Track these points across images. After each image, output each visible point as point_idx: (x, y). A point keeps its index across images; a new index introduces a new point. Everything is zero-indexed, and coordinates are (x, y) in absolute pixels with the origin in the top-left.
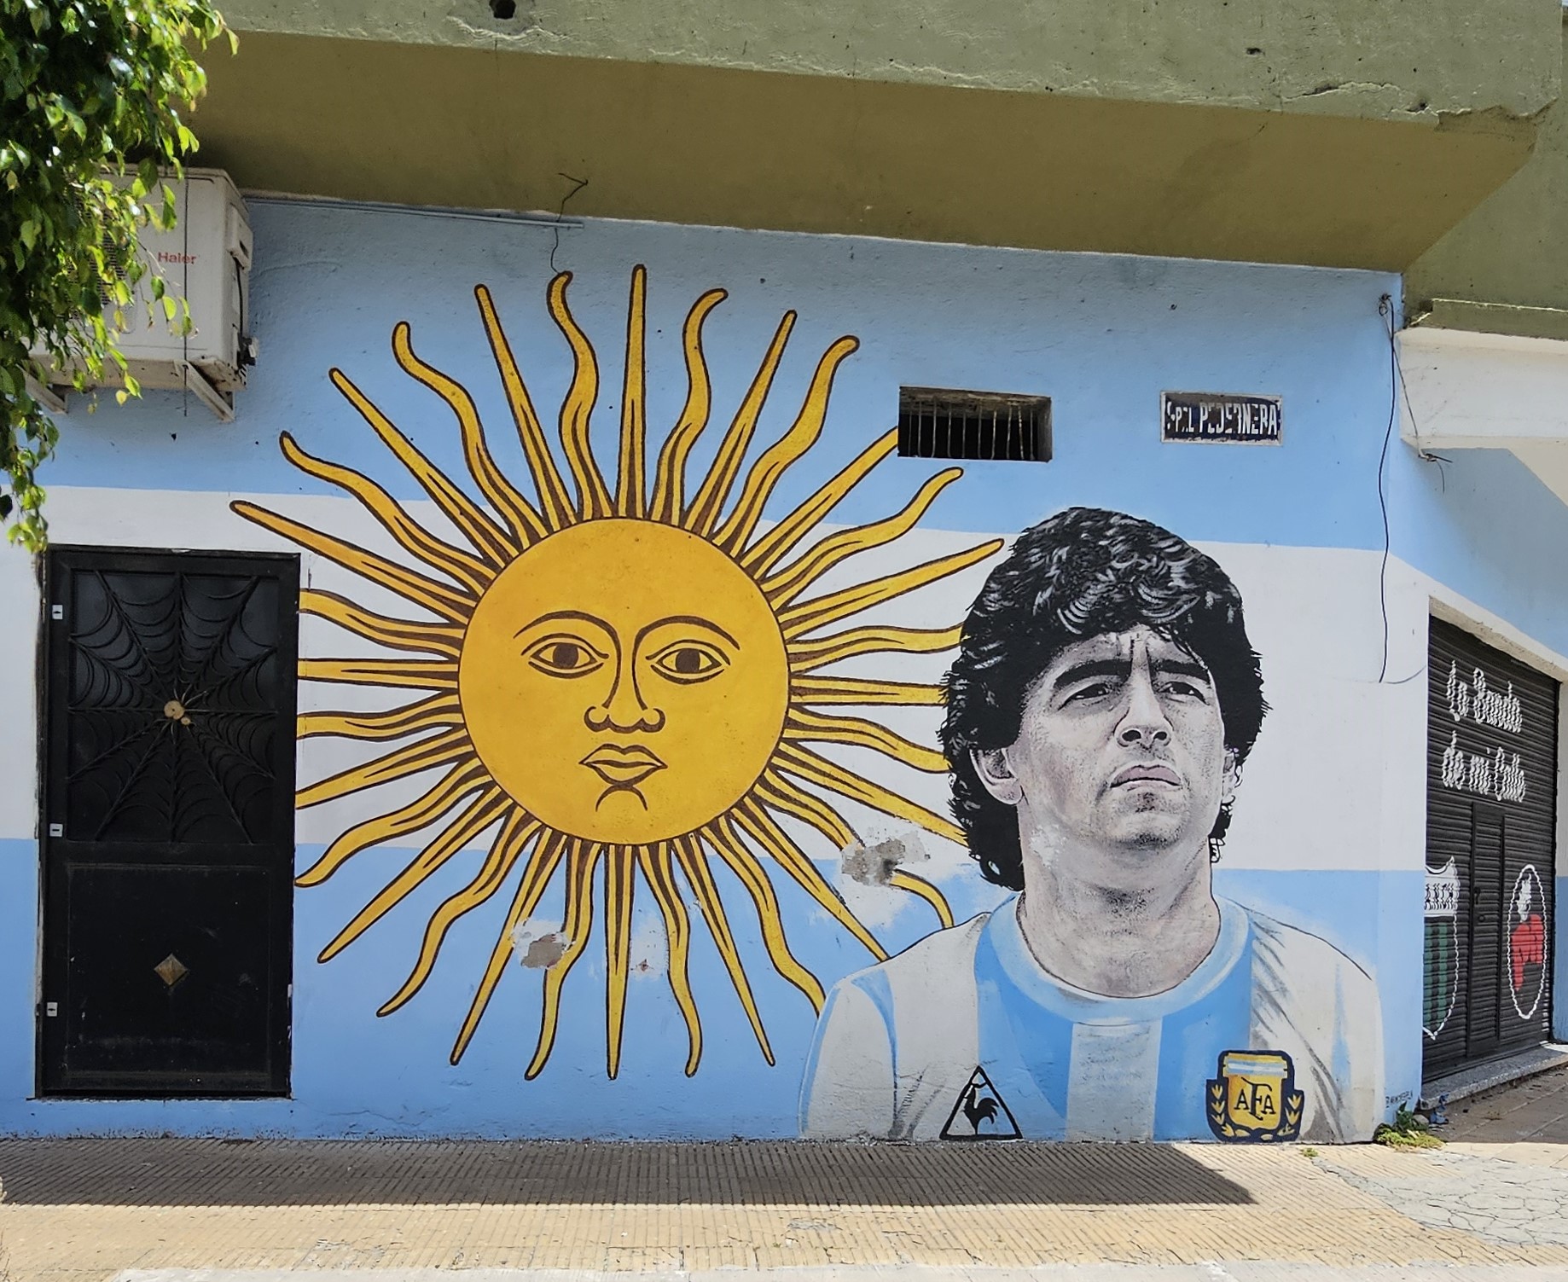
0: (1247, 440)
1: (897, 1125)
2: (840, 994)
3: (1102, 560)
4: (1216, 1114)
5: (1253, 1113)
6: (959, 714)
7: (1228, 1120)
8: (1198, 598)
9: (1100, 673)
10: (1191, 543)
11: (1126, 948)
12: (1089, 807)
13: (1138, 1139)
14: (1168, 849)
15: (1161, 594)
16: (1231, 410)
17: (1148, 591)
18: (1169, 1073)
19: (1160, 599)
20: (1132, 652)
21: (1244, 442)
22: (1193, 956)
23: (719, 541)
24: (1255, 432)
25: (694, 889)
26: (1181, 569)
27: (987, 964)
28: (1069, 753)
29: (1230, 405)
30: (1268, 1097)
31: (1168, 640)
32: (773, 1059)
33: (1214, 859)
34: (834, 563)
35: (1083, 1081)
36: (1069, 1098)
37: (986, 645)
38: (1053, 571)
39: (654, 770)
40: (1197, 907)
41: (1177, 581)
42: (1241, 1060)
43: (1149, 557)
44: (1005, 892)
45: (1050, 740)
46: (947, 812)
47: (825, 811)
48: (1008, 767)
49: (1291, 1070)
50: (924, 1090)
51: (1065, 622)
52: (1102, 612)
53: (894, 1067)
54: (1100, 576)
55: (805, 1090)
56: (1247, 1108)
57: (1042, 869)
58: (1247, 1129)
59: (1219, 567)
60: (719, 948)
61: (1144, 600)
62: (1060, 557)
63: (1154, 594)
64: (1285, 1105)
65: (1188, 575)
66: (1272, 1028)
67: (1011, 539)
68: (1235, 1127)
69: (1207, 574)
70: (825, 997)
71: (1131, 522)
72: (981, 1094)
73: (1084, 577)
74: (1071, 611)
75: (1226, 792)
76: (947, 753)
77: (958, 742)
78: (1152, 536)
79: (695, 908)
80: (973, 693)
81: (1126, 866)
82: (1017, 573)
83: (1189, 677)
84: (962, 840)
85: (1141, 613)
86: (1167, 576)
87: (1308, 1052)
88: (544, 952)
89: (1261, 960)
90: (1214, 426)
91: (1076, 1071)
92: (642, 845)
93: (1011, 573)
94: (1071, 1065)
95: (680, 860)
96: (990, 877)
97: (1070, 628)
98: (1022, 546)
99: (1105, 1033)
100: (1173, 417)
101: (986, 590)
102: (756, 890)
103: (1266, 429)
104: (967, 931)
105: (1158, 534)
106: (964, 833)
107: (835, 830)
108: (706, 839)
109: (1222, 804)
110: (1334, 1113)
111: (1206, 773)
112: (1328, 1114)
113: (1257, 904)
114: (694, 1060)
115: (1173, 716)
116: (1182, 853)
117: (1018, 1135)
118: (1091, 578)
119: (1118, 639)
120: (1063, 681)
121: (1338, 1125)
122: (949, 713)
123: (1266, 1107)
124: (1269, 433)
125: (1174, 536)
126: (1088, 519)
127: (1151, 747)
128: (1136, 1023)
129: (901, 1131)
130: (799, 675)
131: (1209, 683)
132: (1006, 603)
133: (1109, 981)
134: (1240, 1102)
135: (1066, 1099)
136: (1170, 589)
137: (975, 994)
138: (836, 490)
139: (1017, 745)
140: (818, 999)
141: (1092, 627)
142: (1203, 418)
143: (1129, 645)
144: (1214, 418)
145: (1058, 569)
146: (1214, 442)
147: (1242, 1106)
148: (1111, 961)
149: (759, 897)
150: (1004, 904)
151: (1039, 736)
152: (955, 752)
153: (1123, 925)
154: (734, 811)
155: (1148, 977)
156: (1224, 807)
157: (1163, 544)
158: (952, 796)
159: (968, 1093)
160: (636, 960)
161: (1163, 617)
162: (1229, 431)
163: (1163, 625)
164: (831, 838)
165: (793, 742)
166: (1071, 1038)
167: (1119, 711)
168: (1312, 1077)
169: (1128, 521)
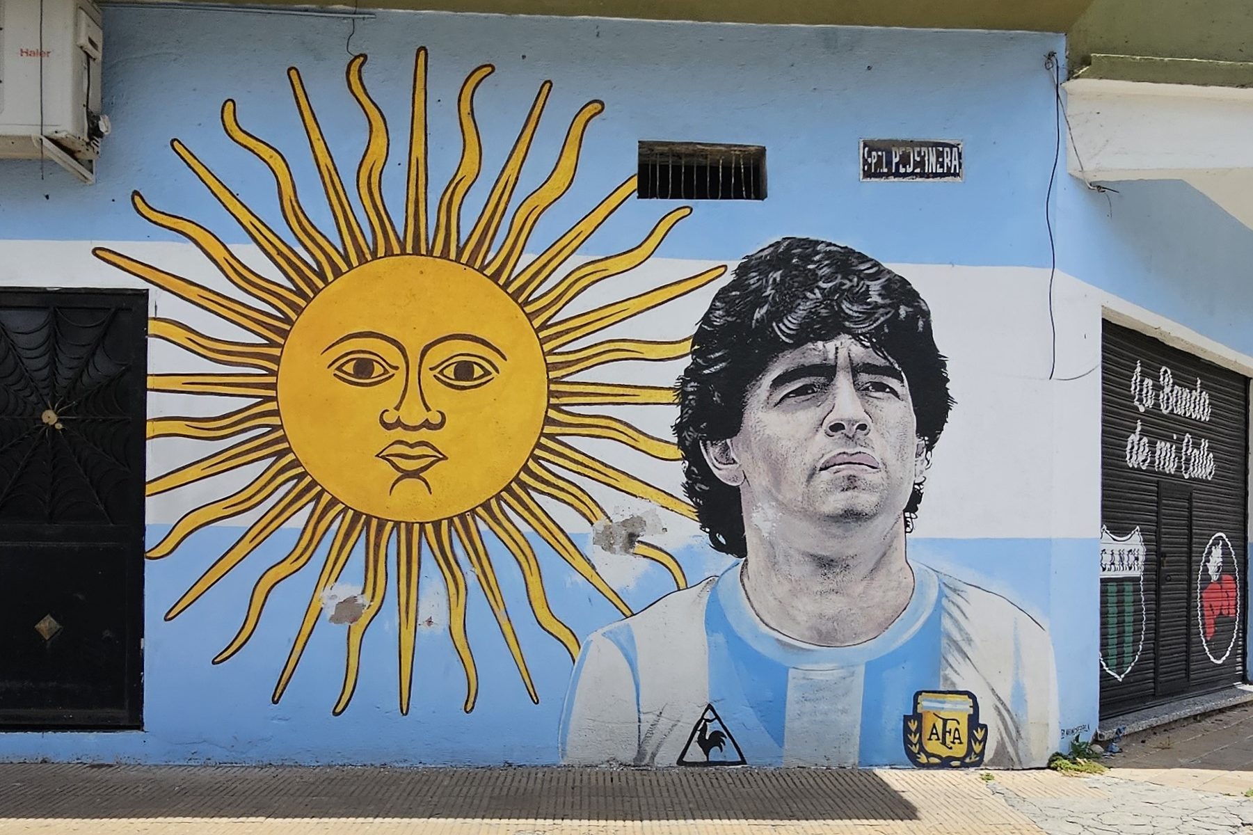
0: (933, 177)
1: (641, 753)
2: (592, 644)
3: (810, 281)
4: (911, 744)
5: (944, 743)
6: (690, 412)
7: (922, 749)
8: (893, 311)
9: (810, 375)
10: (886, 265)
11: (833, 605)
12: (801, 488)
13: (846, 765)
14: (869, 522)
15: (860, 308)
16: (919, 153)
17: (850, 306)
18: (871, 711)
19: (860, 313)
20: (836, 357)
21: (931, 179)
22: (891, 611)
23: (489, 272)
24: (940, 171)
25: (470, 558)
26: (878, 288)
27: (716, 619)
28: (784, 442)
29: (919, 149)
30: (957, 729)
31: (868, 347)
32: (537, 698)
33: (908, 529)
34: (585, 288)
35: (798, 717)
36: (786, 730)
37: (713, 353)
38: (769, 291)
39: (437, 461)
40: (893, 571)
41: (875, 298)
42: (934, 699)
43: (850, 277)
44: (731, 559)
45: (767, 432)
46: (680, 493)
47: (579, 493)
48: (733, 455)
49: (976, 706)
50: (664, 724)
51: (779, 333)
52: (810, 325)
53: (638, 705)
54: (808, 294)
55: (563, 724)
56: (938, 739)
57: (762, 539)
58: (939, 757)
59: (910, 284)
60: (491, 607)
61: (846, 314)
62: (775, 279)
63: (855, 308)
64: (971, 736)
65: (883, 292)
66: (959, 671)
67: (733, 265)
68: (929, 755)
69: (901, 291)
70: (580, 647)
71: (835, 249)
72: (712, 727)
73: (795, 295)
74: (784, 324)
75: (918, 473)
76: (681, 444)
77: (690, 435)
78: (853, 260)
79: (471, 574)
80: (703, 394)
81: (834, 536)
82: (738, 293)
83: (885, 377)
84: (694, 516)
85: (844, 326)
86: (867, 293)
87: (991, 693)
88: (348, 610)
89: (949, 614)
90: (904, 166)
91: (792, 708)
92: (428, 523)
93: (734, 293)
94: (787, 703)
95: (459, 536)
96: (718, 546)
97: (784, 338)
98: (743, 270)
99: (817, 676)
100: (869, 160)
101: (713, 308)
102: (522, 559)
103: (949, 168)
104: (699, 591)
105: (857, 258)
106: (695, 510)
107: (588, 509)
108: (481, 517)
109: (915, 484)
110: (1014, 743)
111: (901, 457)
112: (1008, 745)
113: (946, 567)
114: (472, 699)
115: (872, 410)
116: (881, 524)
117: (743, 762)
118: (801, 296)
119: (824, 346)
120: (778, 383)
121: (1017, 754)
122: (682, 411)
123: (955, 738)
124: (952, 171)
125: (872, 260)
126: (798, 247)
127: (853, 437)
128: (842, 668)
129: (644, 758)
130: (556, 381)
131: (902, 381)
132: (729, 319)
133: (820, 633)
134: (932, 734)
135: (783, 731)
136: (869, 304)
137: (706, 644)
138: (586, 227)
139: (740, 436)
140: (573, 648)
141: (803, 336)
142: (895, 160)
143: (834, 352)
144: (905, 160)
145: (772, 289)
146: (905, 180)
147: (934, 737)
148: (821, 616)
149: (525, 565)
150: (729, 569)
151: (758, 429)
152: (687, 443)
153: (831, 586)
154: (504, 494)
155: (853, 629)
156: (916, 487)
157: (862, 267)
158: (685, 480)
159: (700, 726)
160: (422, 618)
161: (863, 328)
162: (918, 170)
163: (863, 334)
164: (584, 515)
165: (551, 437)
166: (787, 681)
167: (826, 407)
168: (994, 713)
169: (832, 248)
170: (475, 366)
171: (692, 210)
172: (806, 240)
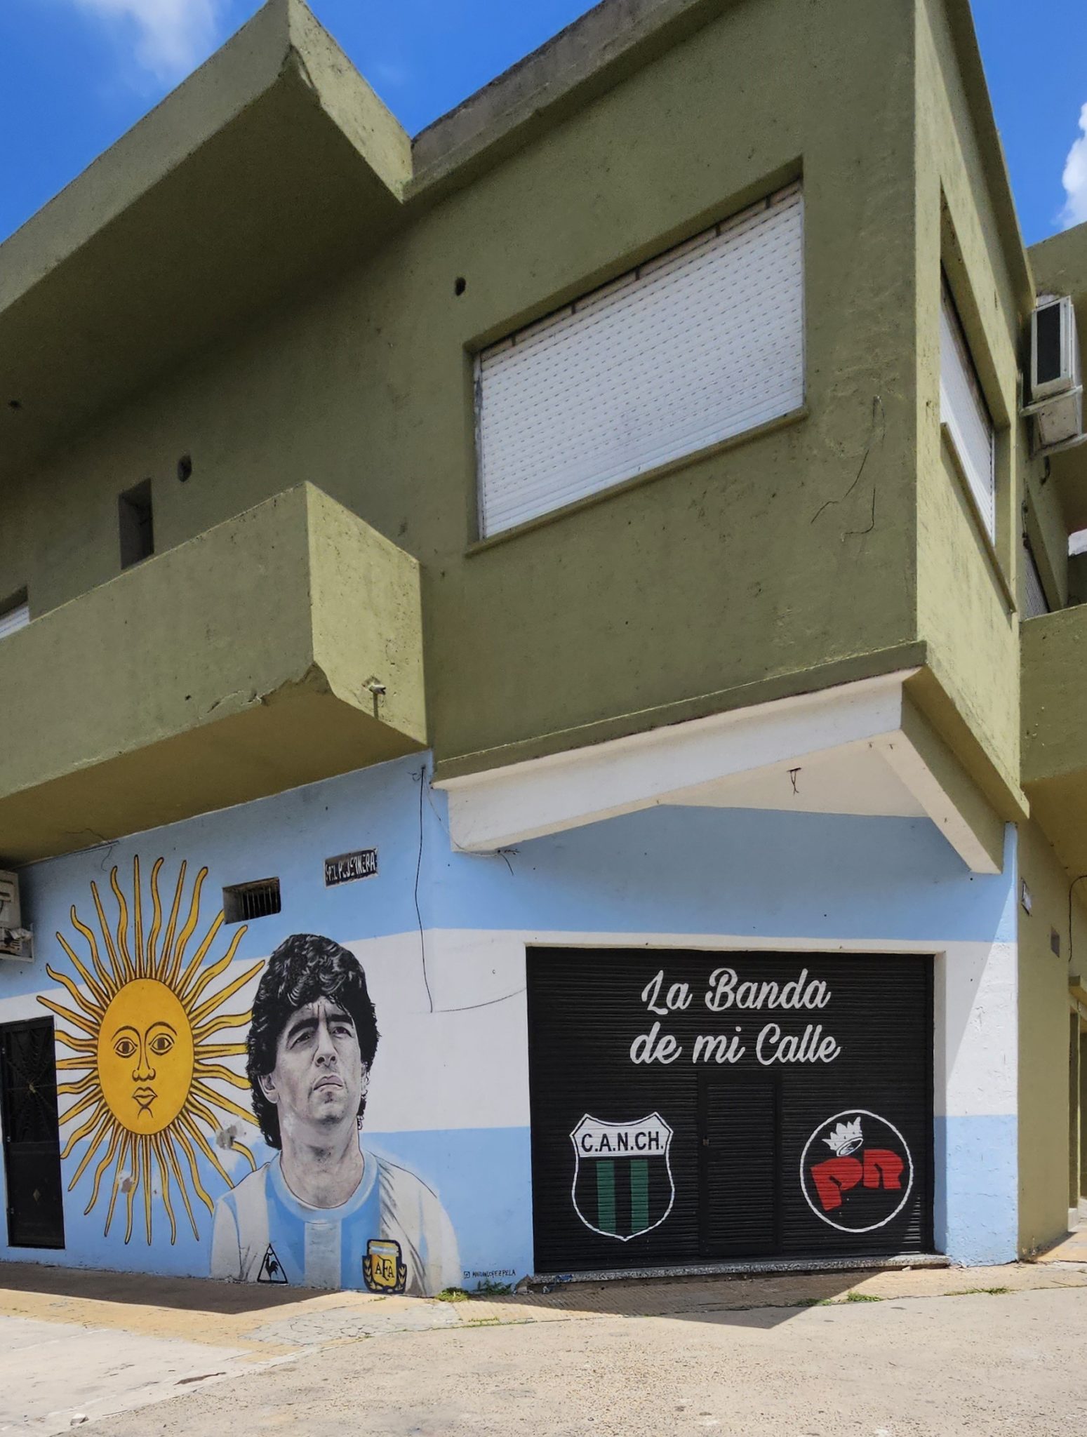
0: (362, 877)
1: (241, 1273)
2: (218, 1204)
3: (304, 963)
4: (367, 1276)
5: (384, 1276)
6: (253, 1057)
7: (372, 1279)
8: (345, 976)
9: (306, 1026)
10: (342, 945)
11: (324, 1180)
12: (305, 1103)
13: (335, 1288)
14: (339, 1124)
15: (329, 977)
16: (353, 862)
17: (324, 977)
18: (346, 1253)
19: (329, 980)
20: (318, 1013)
21: (361, 879)
22: (352, 1186)
24: (364, 871)
25: (168, 1154)
26: (337, 961)
28: (296, 1073)
29: (352, 859)
30: (390, 1267)
31: (336, 1004)
32: (198, 1237)
33: (360, 1127)
34: (206, 986)
35: (311, 1254)
36: (305, 1262)
37: (261, 1019)
38: (285, 974)
39: (153, 1099)
40: (353, 1156)
41: (336, 969)
42: (376, 1246)
43: (323, 956)
44: (274, 1151)
45: (288, 1067)
46: (250, 1109)
47: (209, 1113)
48: (273, 1084)
49: (400, 1251)
50: (251, 1254)
51: (291, 1000)
52: (305, 992)
53: (239, 1243)
54: (303, 972)
55: (210, 1253)
56: (380, 1273)
57: (288, 1137)
58: (381, 1285)
59: (354, 956)
60: (178, 1185)
61: (322, 982)
62: (287, 965)
63: (326, 978)
64: (398, 1272)
65: (340, 963)
66: (389, 1227)
67: (268, 959)
68: (377, 1284)
69: (350, 962)
72: (272, 1258)
73: (297, 974)
74: (293, 994)
75: (362, 1088)
76: (250, 1079)
77: (253, 1072)
78: (324, 944)
79: (170, 1163)
80: (257, 1045)
81: (322, 1134)
82: (271, 977)
83: (343, 1023)
84: (257, 1123)
85: (321, 990)
86: (331, 967)
87: (407, 1241)
88: (127, 1186)
89: (382, 1186)
90: (345, 873)
91: (308, 1248)
92: (152, 1135)
93: (269, 978)
95: (164, 1141)
96: (269, 1143)
97: (293, 1003)
98: (273, 961)
99: (318, 1228)
100: (328, 873)
101: (260, 989)
103: (369, 868)
104: (262, 1172)
105: (326, 943)
106: (258, 1121)
107: (213, 1123)
108: (171, 1130)
109: (361, 1096)
110: (422, 1278)
111: (354, 1078)
112: (419, 1280)
113: (380, 1153)
114: (174, 1236)
115: (337, 1047)
116: (346, 1125)
117: (287, 1282)
118: (300, 974)
119: (312, 1006)
120: (292, 1034)
121: (423, 1286)
122: (249, 1057)
123: (389, 1273)
124: (371, 870)
125: (333, 942)
126: (297, 941)
127: (329, 1066)
128: (330, 1222)
129: (243, 1276)
130: (197, 1045)
131: (352, 1024)
132: (268, 995)
133: (318, 1199)
134: (377, 1270)
136: (333, 973)
137: (266, 1205)
139: (275, 1071)
140: (211, 1208)
141: (302, 1001)
142: (340, 870)
143: (317, 1009)
144: (345, 870)
145: (286, 972)
146: (347, 882)
147: (378, 1272)
148: (318, 1188)
149: (190, 1159)
150: (274, 1158)
152: (252, 1078)
153: (322, 1168)
154: (179, 1115)
157: (329, 948)
158: (252, 1101)
159: (266, 1259)
160: (153, 1189)
161: (330, 991)
162: (353, 874)
163: (331, 995)
164: (212, 1127)
165: (196, 1079)
166: (304, 1230)
167: (315, 1047)
168: (410, 1257)
169: (314, 938)
170: (165, 1041)
171: (247, 926)
172: (301, 935)
